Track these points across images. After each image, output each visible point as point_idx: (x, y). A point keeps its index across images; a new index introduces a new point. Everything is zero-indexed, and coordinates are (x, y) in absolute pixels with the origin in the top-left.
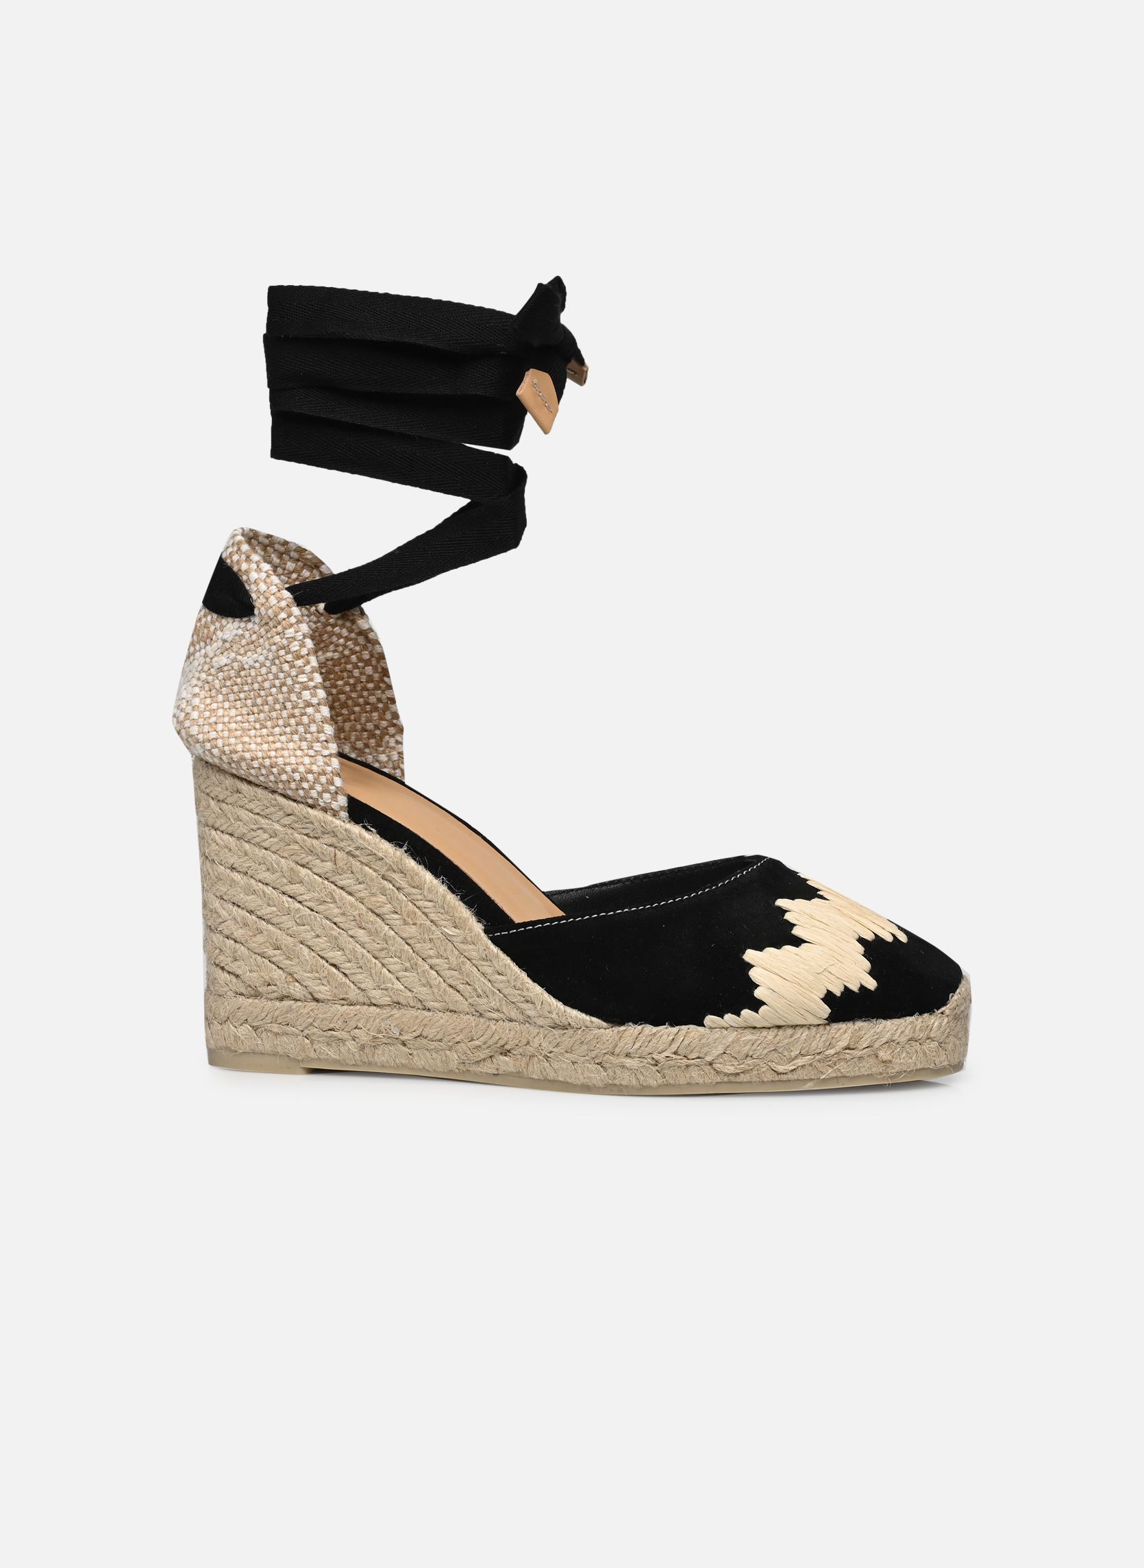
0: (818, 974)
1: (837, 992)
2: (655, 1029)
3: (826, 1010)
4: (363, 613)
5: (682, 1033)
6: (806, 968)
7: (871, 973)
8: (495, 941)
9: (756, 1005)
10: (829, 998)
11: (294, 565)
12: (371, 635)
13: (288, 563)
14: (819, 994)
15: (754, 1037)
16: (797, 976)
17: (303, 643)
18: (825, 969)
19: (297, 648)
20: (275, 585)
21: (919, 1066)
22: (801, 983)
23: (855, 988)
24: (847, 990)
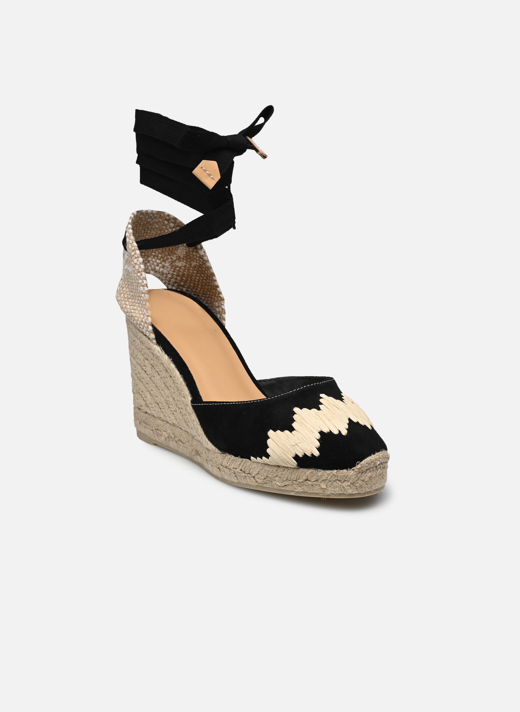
0: (293, 446)
1: (301, 455)
2: (235, 458)
3: (295, 463)
4: (202, 248)
5: (243, 462)
6: (289, 442)
7: (318, 449)
8: (194, 407)
9: (268, 456)
10: (296, 457)
11: (173, 225)
12: (205, 258)
13: (171, 224)
14: (291, 455)
15: (269, 469)
16: (283, 445)
17: (140, 266)
18: (296, 444)
19: (138, 268)
20: (132, 240)
21: (341, 492)
22: (284, 449)
23: (309, 454)
24: (305, 455)
